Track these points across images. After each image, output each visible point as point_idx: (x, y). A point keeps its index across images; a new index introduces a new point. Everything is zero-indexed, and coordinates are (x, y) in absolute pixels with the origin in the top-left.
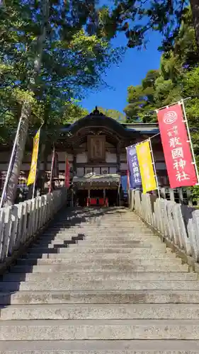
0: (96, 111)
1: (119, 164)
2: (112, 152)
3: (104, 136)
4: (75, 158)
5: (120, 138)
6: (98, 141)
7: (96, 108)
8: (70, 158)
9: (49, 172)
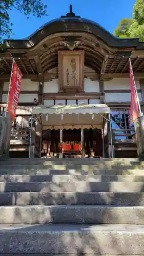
0: (71, 14)
1: (103, 94)
2: (93, 79)
3: (82, 53)
4: (41, 87)
5: (107, 52)
6: (73, 61)
7: (71, 7)
8: (35, 87)
9: (5, 105)
